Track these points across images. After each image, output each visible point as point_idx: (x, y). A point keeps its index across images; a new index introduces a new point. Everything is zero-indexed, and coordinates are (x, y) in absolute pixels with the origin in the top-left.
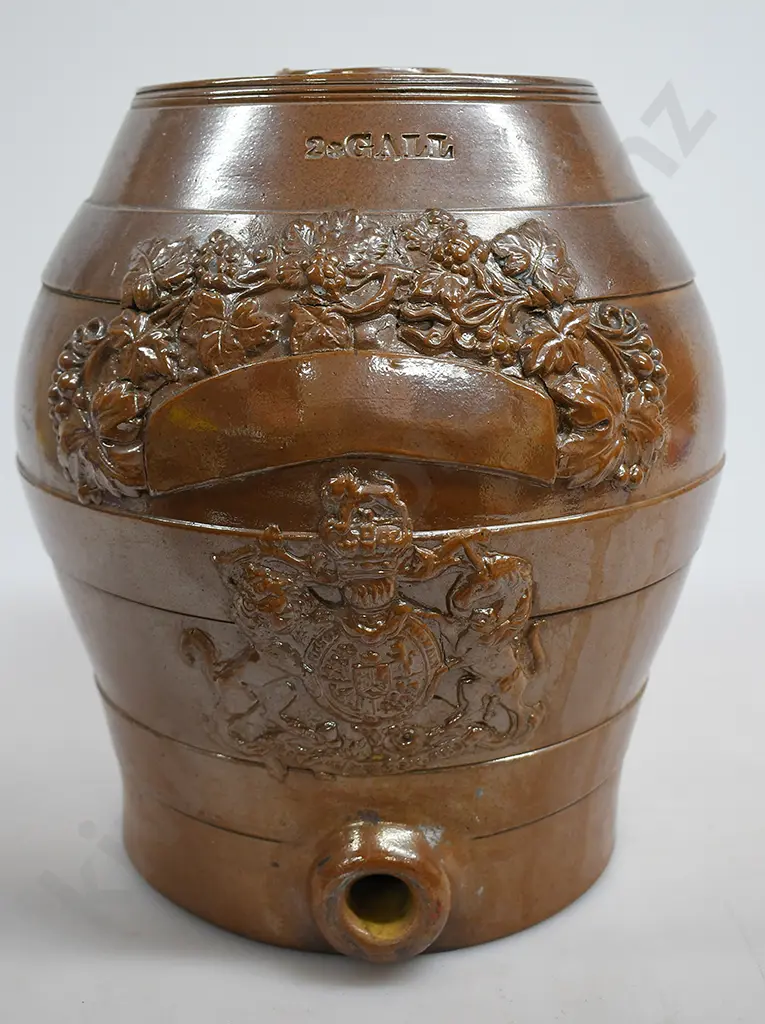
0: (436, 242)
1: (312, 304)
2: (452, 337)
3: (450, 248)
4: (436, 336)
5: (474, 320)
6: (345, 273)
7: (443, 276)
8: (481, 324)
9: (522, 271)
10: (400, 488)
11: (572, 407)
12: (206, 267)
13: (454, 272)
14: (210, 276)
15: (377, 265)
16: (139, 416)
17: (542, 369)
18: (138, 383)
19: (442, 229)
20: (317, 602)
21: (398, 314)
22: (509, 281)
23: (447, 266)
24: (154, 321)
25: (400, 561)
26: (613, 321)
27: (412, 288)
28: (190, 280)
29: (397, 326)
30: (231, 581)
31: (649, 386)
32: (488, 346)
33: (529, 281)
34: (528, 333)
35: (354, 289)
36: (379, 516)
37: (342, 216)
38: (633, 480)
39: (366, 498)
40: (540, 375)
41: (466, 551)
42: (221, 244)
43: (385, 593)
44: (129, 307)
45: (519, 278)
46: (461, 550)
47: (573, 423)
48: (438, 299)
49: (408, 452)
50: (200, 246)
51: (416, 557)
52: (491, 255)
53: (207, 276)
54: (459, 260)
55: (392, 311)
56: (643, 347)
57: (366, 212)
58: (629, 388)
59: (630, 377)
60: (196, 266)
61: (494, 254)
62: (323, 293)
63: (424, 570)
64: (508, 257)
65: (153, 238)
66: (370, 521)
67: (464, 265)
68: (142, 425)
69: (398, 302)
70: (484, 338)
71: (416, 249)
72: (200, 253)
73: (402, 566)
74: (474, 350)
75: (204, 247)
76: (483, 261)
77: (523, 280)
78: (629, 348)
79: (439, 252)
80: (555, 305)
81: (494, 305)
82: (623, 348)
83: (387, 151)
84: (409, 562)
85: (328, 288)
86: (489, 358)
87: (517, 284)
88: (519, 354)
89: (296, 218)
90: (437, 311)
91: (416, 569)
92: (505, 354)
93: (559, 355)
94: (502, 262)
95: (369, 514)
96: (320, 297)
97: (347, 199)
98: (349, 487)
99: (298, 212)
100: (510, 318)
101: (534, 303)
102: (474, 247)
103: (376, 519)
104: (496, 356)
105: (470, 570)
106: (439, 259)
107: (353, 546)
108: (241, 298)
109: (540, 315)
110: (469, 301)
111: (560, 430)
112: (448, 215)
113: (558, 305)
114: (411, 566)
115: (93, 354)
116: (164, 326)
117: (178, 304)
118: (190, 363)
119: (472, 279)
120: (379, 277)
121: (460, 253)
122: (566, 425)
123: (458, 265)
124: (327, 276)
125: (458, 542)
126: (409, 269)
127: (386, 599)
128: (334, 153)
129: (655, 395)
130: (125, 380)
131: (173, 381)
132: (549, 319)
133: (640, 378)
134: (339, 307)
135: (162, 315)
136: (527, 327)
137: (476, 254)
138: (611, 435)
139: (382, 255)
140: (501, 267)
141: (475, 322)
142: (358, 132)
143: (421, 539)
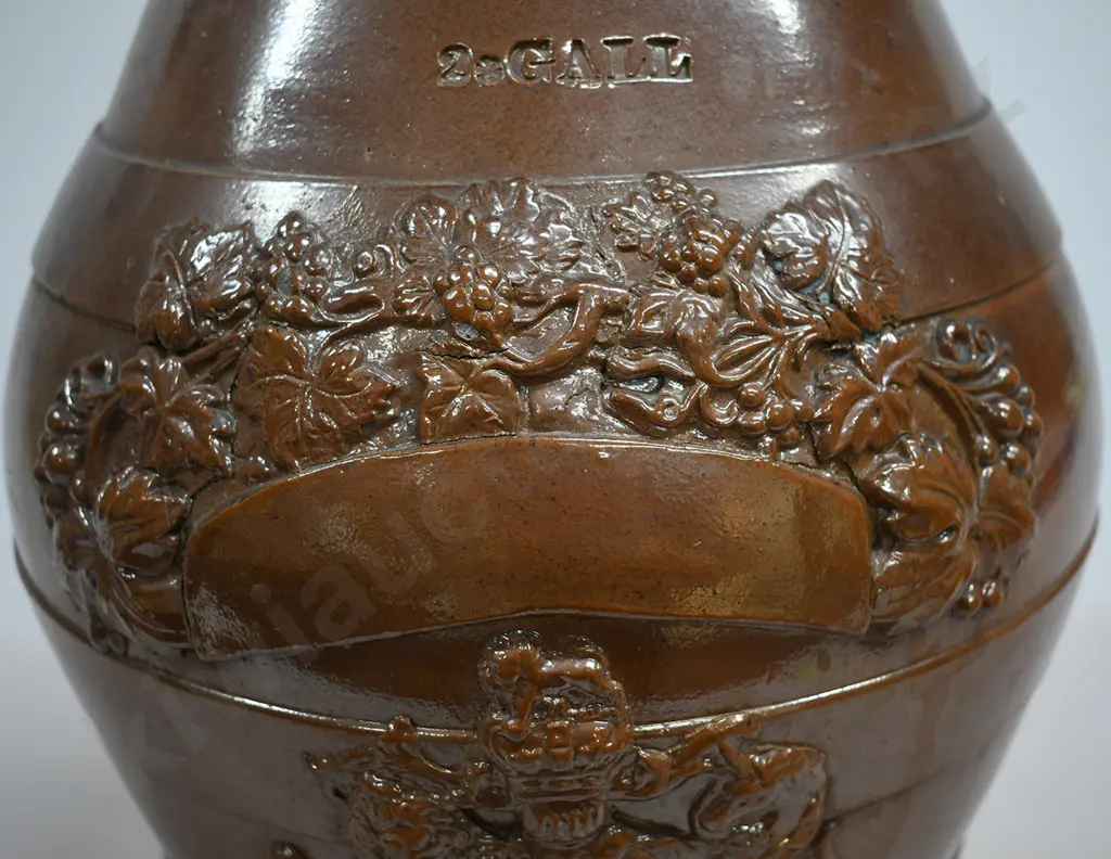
0: (666, 235)
1: (454, 355)
2: (697, 406)
3: (692, 248)
4: (670, 405)
5: (733, 375)
6: (509, 298)
7: (680, 297)
8: (747, 379)
9: (813, 280)
10: (611, 660)
11: (897, 509)
12: (273, 282)
13: (699, 290)
14: (280, 301)
15: (567, 280)
16: (175, 530)
17: (849, 449)
18: (170, 477)
19: (675, 210)
20: (478, 830)
21: (603, 366)
22: (790, 299)
23: (687, 280)
24: (191, 369)
25: (615, 773)
26: (960, 351)
27: (627, 322)
28: (247, 305)
29: (603, 387)
30: (338, 793)
31: (1013, 450)
32: (758, 418)
33: (824, 297)
34: (823, 388)
35: (526, 326)
36: (577, 707)
37: (504, 191)
38: (988, 603)
39: (556, 679)
40: (846, 460)
41: (722, 750)
42: (296, 240)
43: (590, 819)
44: (151, 344)
45: (809, 290)
46: (715, 749)
47: (900, 535)
48: (672, 340)
49: (625, 608)
50: (264, 240)
51: (641, 767)
52: (760, 254)
53: (275, 299)
54: (707, 270)
55: (594, 362)
56: (1007, 389)
57: (546, 181)
58: (985, 460)
59: (985, 442)
60: (256, 279)
61: (766, 251)
62: (473, 336)
63: (652, 786)
64: (788, 256)
65: (186, 221)
66: (562, 717)
67: (715, 277)
68: (180, 546)
69: (604, 346)
70: (751, 405)
71: (631, 249)
72: (264, 255)
73: (618, 778)
74: (735, 426)
75: (268, 244)
76: (747, 265)
77: (816, 296)
78: (985, 391)
79: (672, 255)
80: (870, 332)
81: (767, 344)
82: (974, 393)
83: (578, 69)
84: (629, 772)
85: (482, 328)
86: (760, 438)
87: (805, 303)
88: (807, 425)
89: (425, 193)
90: (668, 359)
91: (640, 780)
92: (788, 428)
93: (876, 422)
94: (779, 265)
95: (559, 705)
96: (468, 343)
97: (511, 158)
98: (527, 667)
99: (425, 183)
100: (795, 364)
101: (833, 334)
102: (733, 242)
103: (573, 711)
104: (772, 433)
105: (728, 775)
106: (672, 268)
107: (534, 758)
108: (332, 342)
109: (842, 353)
110: (726, 340)
111: (876, 545)
112: (686, 182)
113: (874, 334)
114: (632, 778)
115: (97, 415)
116: (207, 381)
117: (227, 346)
118: (253, 450)
119: (729, 300)
120: (569, 302)
121: (708, 255)
122: (885, 537)
123: (705, 277)
124: (479, 306)
125: (708, 738)
126: (620, 286)
127: (591, 828)
128: (485, 76)
129: (1024, 464)
130: (150, 469)
131: (225, 477)
132: (856, 359)
133: (1000, 440)
134: (500, 360)
135: (205, 360)
136: (822, 376)
137: (735, 256)
138: (959, 548)
139: (573, 261)
140: (778, 273)
141: (738, 377)
142: (526, 37)
143: (647, 735)
